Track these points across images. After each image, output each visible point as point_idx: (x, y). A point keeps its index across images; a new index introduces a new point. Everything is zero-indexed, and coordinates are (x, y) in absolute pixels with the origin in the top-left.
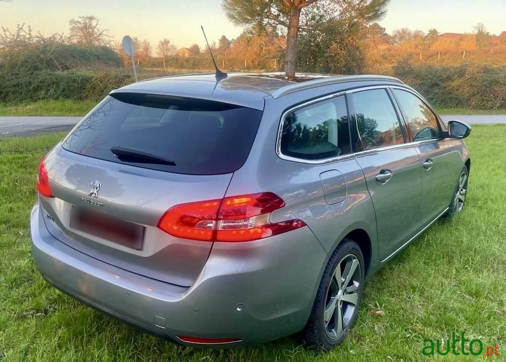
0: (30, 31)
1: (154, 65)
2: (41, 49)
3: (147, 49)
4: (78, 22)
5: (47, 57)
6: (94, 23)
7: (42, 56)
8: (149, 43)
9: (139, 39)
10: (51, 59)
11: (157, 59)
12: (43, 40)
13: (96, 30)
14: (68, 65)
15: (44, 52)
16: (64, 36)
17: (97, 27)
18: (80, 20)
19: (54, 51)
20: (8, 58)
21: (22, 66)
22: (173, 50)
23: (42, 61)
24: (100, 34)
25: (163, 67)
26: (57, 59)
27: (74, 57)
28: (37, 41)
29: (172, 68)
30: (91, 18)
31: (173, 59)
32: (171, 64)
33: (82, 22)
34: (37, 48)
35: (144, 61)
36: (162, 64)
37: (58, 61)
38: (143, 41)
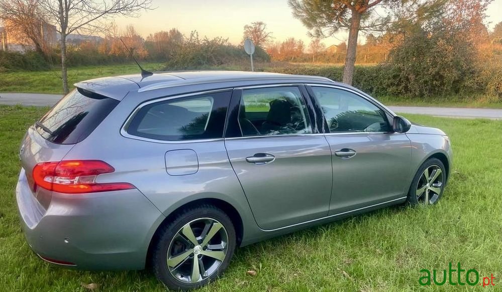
0: (198, 36)
1: (305, 60)
2: (204, 50)
3: (301, 47)
4: (250, 27)
5: (208, 55)
6: (262, 27)
7: (204, 55)
8: (303, 42)
9: (295, 39)
10: (211, 57)
11: (308, 55)
12: (208, 42)
13: (263, 33)
14: (223, 61)
15: (206, 51)
16: (222, 39)
17: (264, 31)
18: (252, 25)
19: (213, 51)
20: (182, 56)
21: (190, 62)
22: (322, 47)
23: (204, 58)
24: (266, 36)
25: (312, 61)
26: (215, 56)
27: (229, 55)
28: (204, 43)
29: (320, 62)
30: (260, 24)
31: (322, 54)
32: (319, 59)
33: (253, 27)
34: (202, 48)
35: (298, 56)
36: (312, 59)
37: (215, 59)
38: (298, 40)
